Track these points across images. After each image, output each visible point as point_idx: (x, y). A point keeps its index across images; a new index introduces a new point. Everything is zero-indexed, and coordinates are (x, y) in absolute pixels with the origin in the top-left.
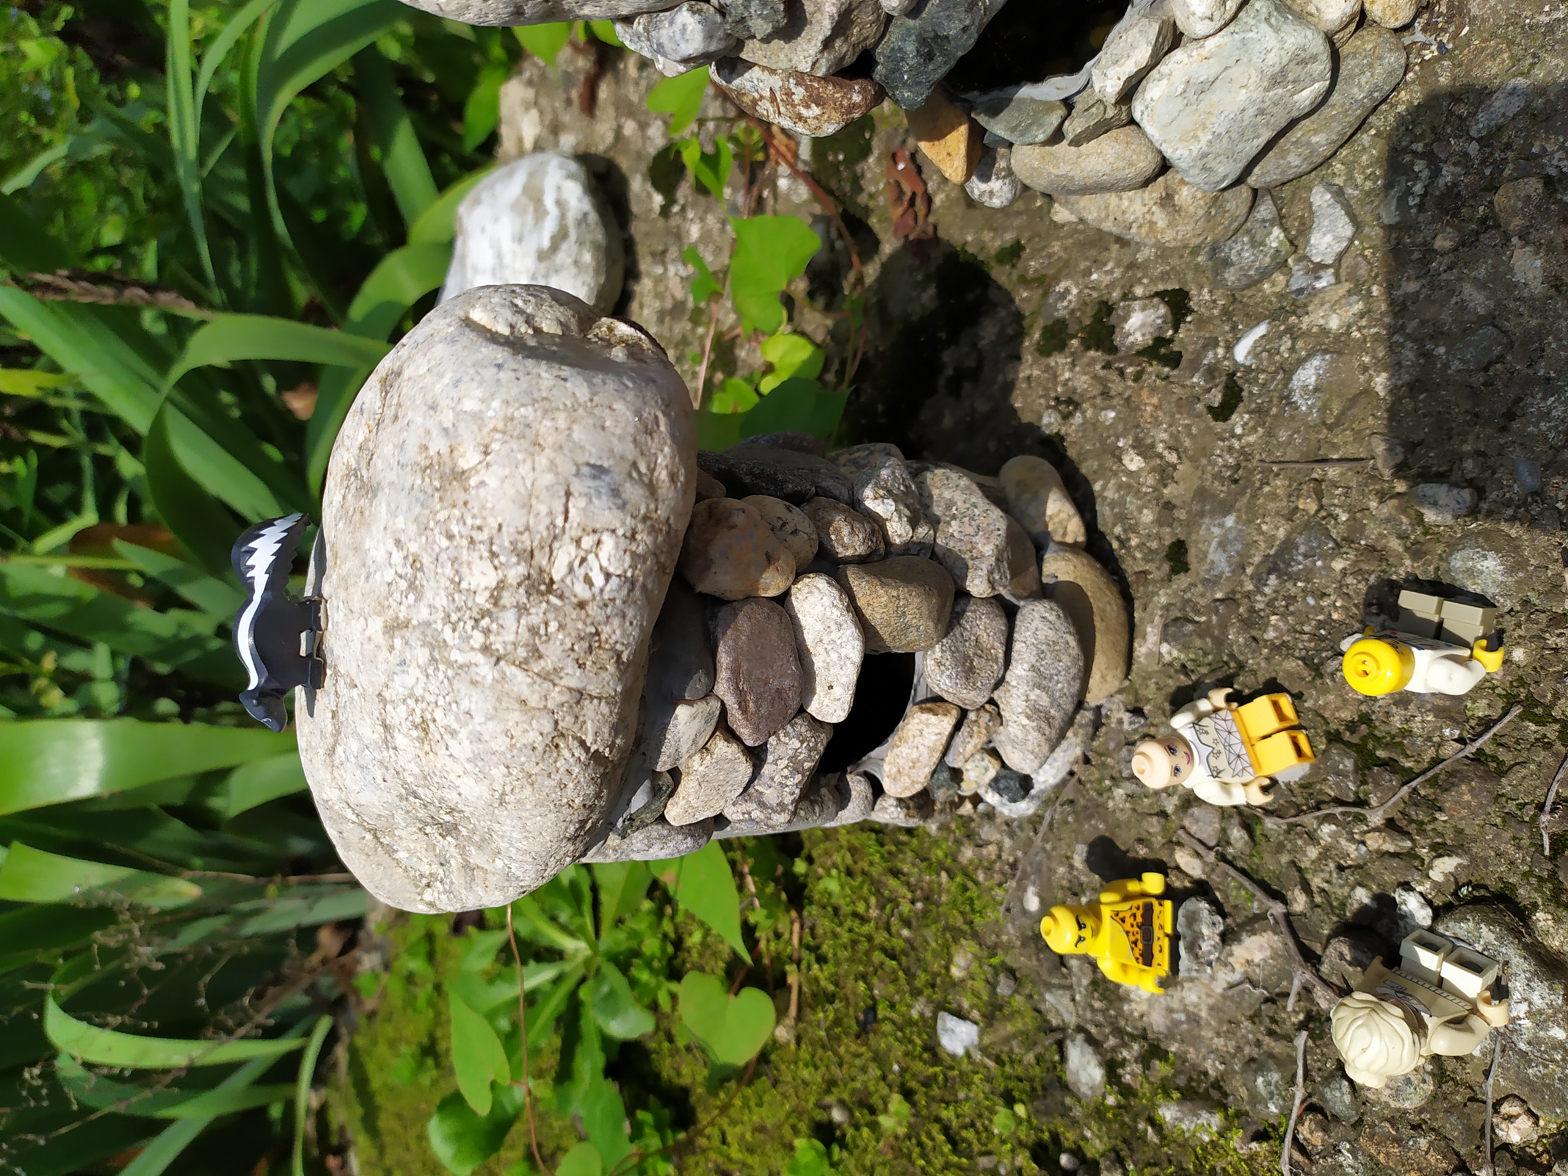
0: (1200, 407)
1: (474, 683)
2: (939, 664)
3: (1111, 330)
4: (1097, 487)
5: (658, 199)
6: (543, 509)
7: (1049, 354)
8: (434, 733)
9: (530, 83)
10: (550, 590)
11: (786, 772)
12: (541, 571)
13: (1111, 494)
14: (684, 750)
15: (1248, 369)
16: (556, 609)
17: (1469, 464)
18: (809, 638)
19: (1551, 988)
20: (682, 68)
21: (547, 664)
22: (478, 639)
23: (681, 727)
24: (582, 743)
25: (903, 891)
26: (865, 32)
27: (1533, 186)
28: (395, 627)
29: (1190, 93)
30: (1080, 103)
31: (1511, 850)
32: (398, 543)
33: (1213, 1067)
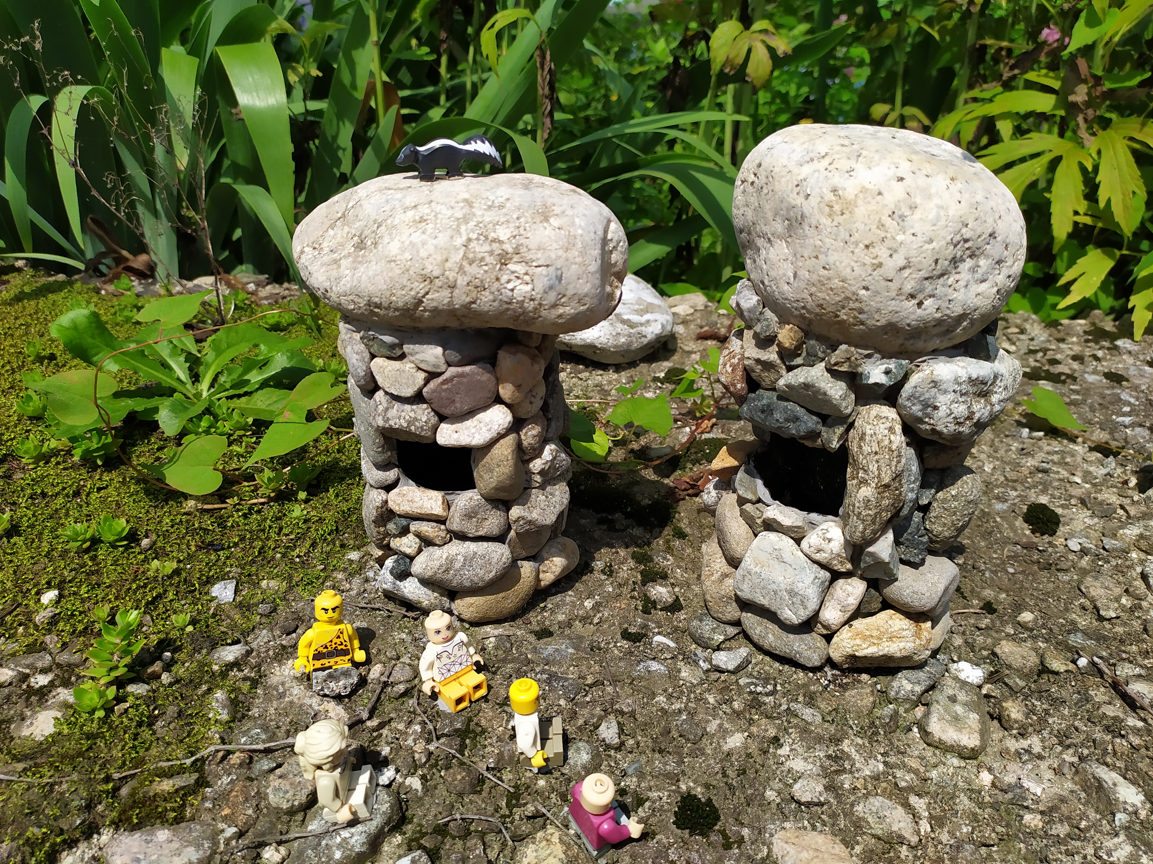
0: (626, 626)
1: (452, 237)
2: (471, 499)
3: (654, 580)
4: (570, 593)
5: (662, 375)
6: (539, 255)
7: (633, 558)
8: (420, 226)
9: (706, 307)
10: (502, 264)
11: (407, 418)
12: (511, 259)
13: (568, 599)
14: (418, 356)
15: (651, 644)
16: (494, 268)
17: (631, 742)
18: (481, 416)
19: (364, 843)
20: (734, 305)
21: (467, 268)
22: (474, 236)
23: (431, 351)
24: (427, 293)
25: (304, 550)
26: (767, 380)
27: (772, 732)
28: (469, 203)
29: (776, 553)
30: (759, 505)
31: (433, 813)
32: (508, 199)
33: (255, 712)
